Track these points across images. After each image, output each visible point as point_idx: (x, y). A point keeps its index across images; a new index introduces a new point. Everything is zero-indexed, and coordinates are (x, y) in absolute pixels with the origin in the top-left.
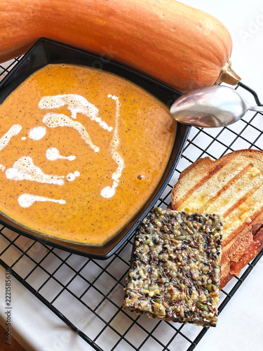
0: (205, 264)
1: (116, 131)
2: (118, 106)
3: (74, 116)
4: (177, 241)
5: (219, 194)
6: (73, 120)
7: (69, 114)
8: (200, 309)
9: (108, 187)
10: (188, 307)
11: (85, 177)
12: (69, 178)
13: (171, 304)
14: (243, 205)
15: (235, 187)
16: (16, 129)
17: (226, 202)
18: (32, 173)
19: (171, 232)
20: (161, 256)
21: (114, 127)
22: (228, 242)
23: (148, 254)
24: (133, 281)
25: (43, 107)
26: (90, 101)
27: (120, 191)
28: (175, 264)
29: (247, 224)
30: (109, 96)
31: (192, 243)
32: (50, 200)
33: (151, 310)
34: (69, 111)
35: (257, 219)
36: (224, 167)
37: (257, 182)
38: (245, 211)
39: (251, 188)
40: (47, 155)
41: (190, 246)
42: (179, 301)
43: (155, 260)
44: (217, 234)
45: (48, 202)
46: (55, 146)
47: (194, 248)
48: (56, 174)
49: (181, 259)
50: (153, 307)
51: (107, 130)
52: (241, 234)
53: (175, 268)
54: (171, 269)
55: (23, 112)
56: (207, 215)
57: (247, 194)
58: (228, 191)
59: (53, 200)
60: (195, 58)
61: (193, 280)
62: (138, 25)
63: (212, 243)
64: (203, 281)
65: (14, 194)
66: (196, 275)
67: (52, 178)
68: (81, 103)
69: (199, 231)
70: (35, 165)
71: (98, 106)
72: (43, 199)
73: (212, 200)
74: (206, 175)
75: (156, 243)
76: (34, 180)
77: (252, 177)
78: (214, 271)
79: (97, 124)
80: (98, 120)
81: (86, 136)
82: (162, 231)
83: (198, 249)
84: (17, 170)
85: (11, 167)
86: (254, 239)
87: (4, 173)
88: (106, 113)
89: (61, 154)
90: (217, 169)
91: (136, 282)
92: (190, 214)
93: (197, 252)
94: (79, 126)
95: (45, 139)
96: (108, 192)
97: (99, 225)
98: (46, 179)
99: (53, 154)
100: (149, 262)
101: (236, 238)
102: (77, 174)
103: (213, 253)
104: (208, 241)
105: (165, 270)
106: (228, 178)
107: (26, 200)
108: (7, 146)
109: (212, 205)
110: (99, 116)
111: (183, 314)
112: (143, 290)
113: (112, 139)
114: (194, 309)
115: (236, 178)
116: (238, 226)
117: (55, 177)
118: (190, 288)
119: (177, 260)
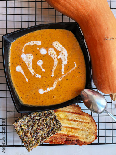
0: (44, 134)
1: (64, 76)
2: (73, 69)
3: (58, 58)
4: (45, 122)
5: (71, 120)
6: (57, 59)
7: (58, 55)
8: (29, 144)
9: (43, 90)
10: (27, 140)
11: (40, 80)
12: (36, 75)
13: (24, 135)
14: (73, 130)
15: (77, 124)
16: (39, 43)
17: (70, 124)
18: (29, 63)
19: (46, 117)
20: (36, 120)
21: (65, 74)
22: (58, 135)
23: (34, 116)
24: (22, 119)
25: (53, 45)
26: (68, 58)
27: (45, 95)
28: (37, 126)
29: (68, 136)
30: (75, 63)
31: (48, 126)
32: (25, 76)
33: (18, 131)
34: (59, 54)
35: (72, 138)
36: (81, 116)
37: (84, 129)
38: (72, 132)
39: (81, 128)
40: (38, 61)
41: (46, 126)
42: (27, 136)
43: (34, 120)
44: (56, 131)
45: (24, 76)
46: (43, 61)
47: (47, 128)
48: (34, 70)
49: (40, 127)
50: (19, 131)
51: (62, 73)
52: (63, 137)
53: (36, 127)
54: (35, 126)
55: (47, 39)
56: (60, 124)
57: (78, 128)
58: (74, 122)
59: (25, 77)
60: (107, 85)
61: (37, 135)
62: (104, 57)
63: (53, 132)
64: (39, 138)
65: (18, 63)
66: (39, 135)
67: (32, 70)
68: (65, 56)
69: (53, 125)
70: (32, 61)
71: (68, 62)
72: (23, 73)
73: (68, 120)
74: (74, 112)
75: (39, 116)
76: (27, 65)
77: (85, 126)
78: (44, 139)
79: (61, 67)
80: (63, 67)
81: (54, 68)
82: (45, 114)
83: (48, 129)
84: (26, 56)
85: (26, 54)
86: (65, 141)
87: (21, 54)
88: (68, 67)
89: (42, 66)
90: (79, 114)
91: (22, 120)
92: (57, 118)
93: (46, 129)
94: (56, 62)
95: (43, 56)
96: (41, 91)
97: (29, 98)
98: (30, 68)
99: (40, 63)
100: (32, 119)
101: (60, 136)
102: (40, 76)
103: (49, 134)
104: (52, 130)
105: (33, 125)
106: (78, 119)
107: (19, 69)
108: (31, 46)
109: (66, 121)
110: (65, 66)
111: (24, 141)
112: (22, 124)
113: (60, 77)
114: (28, 142)
115: (81, 122)
116: (65, 134)
117: (33, 71)
118: (34, 136)
119: (39, 126)
